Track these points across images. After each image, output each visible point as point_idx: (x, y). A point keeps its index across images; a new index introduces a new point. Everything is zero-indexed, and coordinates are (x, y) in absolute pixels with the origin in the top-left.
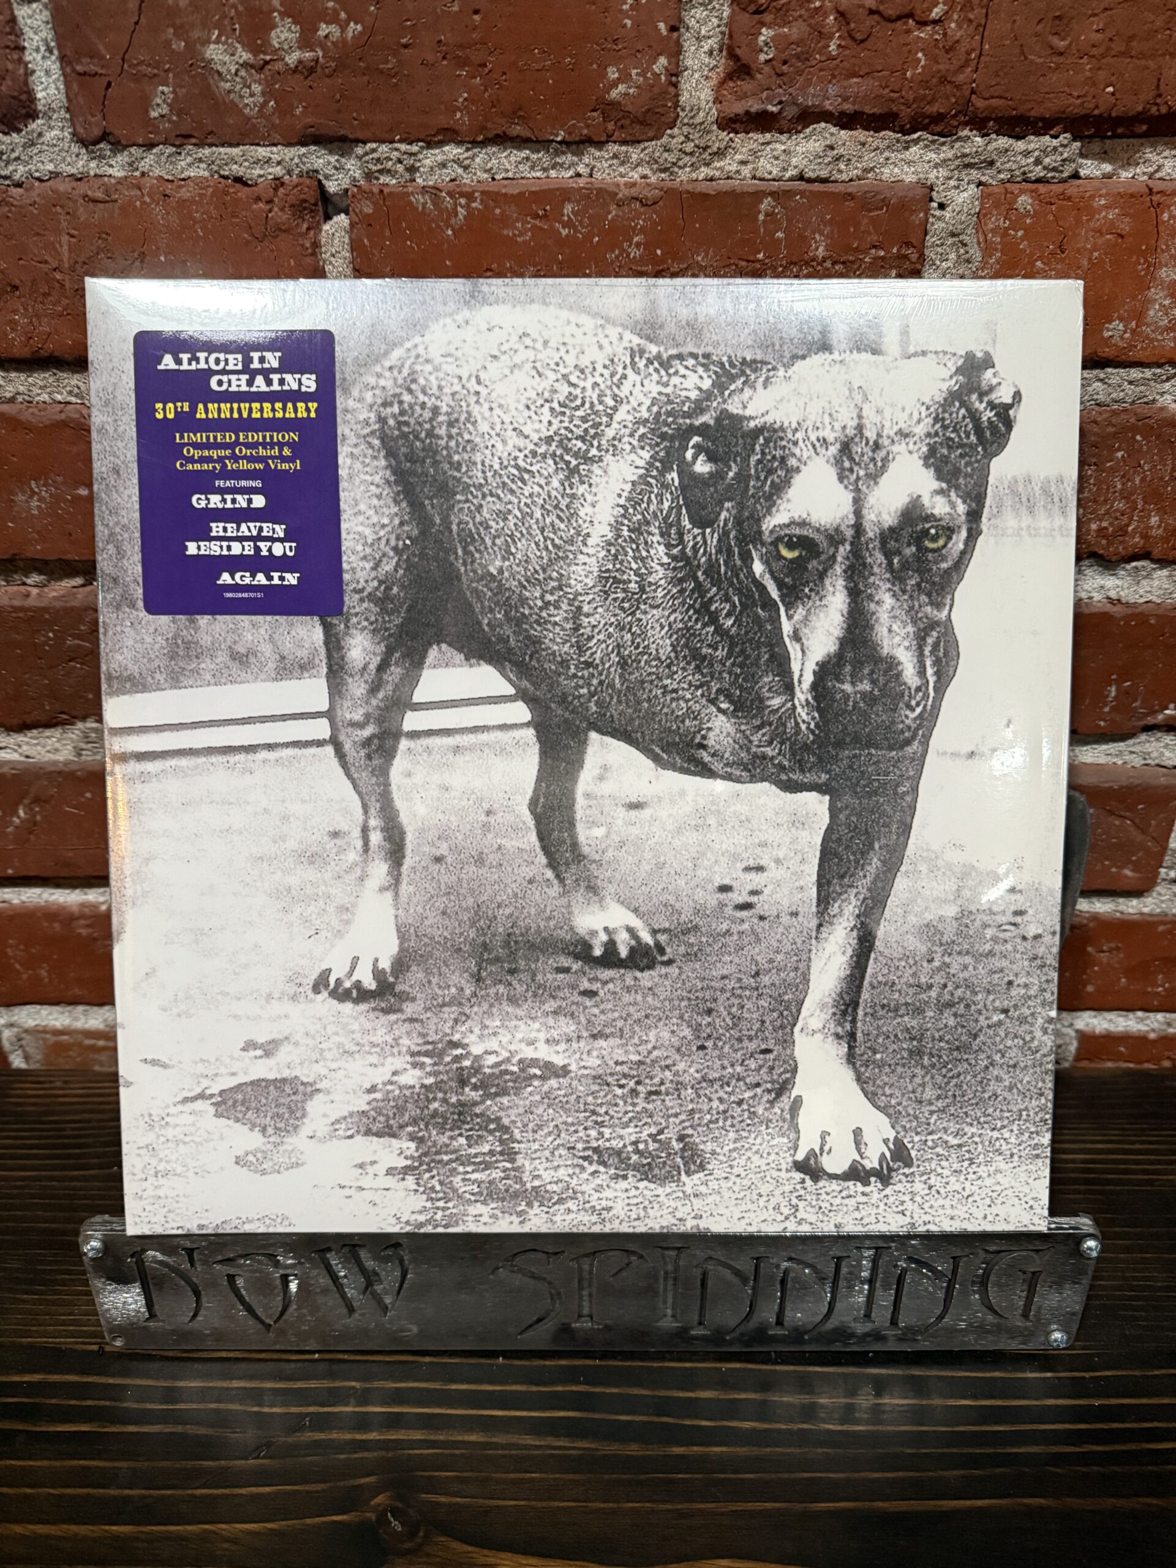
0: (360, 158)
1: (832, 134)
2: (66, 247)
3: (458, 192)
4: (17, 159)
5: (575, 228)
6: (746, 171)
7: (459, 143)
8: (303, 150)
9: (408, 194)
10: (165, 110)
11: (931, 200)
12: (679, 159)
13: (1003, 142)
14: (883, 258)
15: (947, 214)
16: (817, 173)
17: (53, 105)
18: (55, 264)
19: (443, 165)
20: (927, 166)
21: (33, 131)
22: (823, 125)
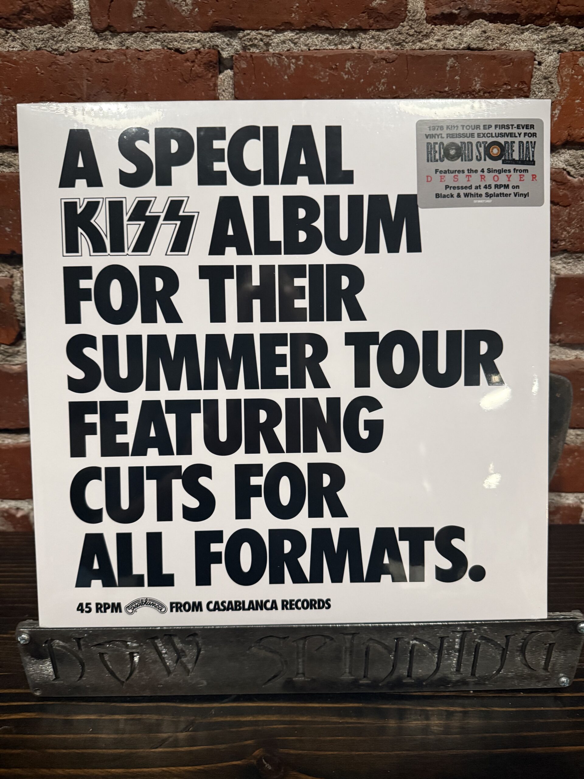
0: (240, 39)
1: (485, 25)
2: (85, 87)
3: (290, 55)
4: (62, 40)
5: (351, 75)
6: (440, 45)
7: (292, 30)
8: (211, 35)
9: (265, 57)
10: (141, 13)
11: (535, 60)
12: (407, 38)
13: (572, 29)
14: (510, 90)
15: (542, 67)
16: (478, 45)
17: (82, 12)
18: (79, 96)
19: (284, 42)
20: (532, 42)
21: (71, 25)
22: (481, 20)
